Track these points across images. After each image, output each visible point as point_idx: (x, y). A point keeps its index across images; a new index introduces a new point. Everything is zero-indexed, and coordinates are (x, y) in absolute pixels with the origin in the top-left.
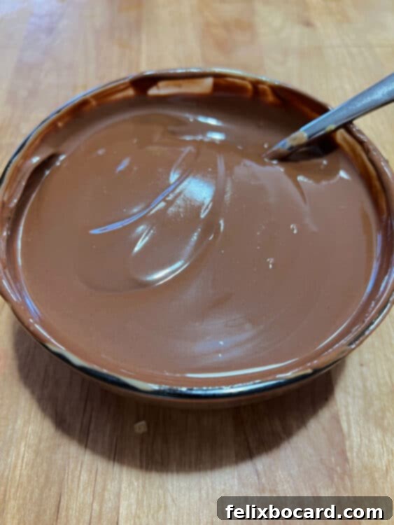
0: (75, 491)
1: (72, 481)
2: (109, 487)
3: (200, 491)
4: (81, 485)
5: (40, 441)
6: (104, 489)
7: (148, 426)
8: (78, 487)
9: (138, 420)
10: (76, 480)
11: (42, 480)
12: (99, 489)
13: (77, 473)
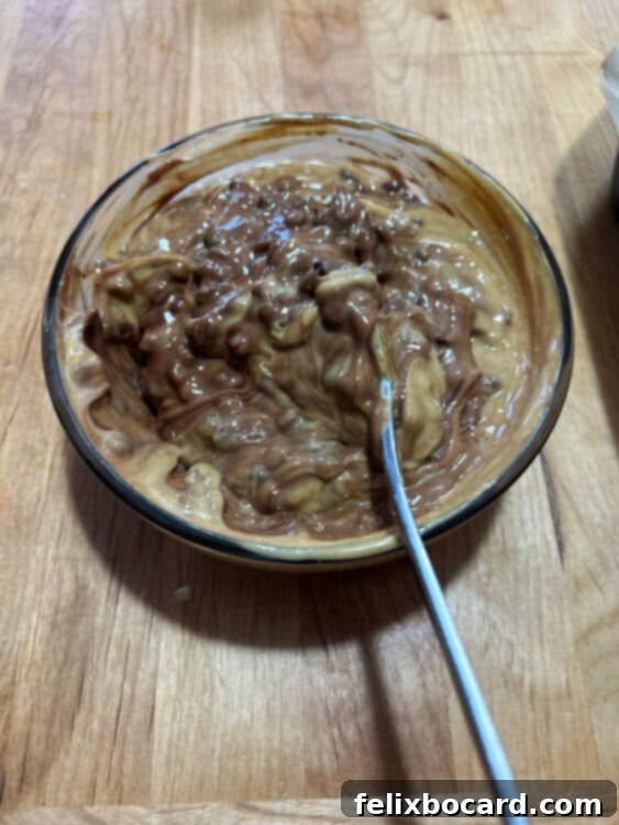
0: (102, 670)
1: (98, 657)
2: (143, 665)
3: (255, 669)
4: (109, 664)
5: (57, 612)
6: (137, 667)
7: (193, 592)
8: (105, 665)
9: (181, 586)
10: (102, 658)
11: (60, 657)
12: (130, 668)
13: (103, 650)
